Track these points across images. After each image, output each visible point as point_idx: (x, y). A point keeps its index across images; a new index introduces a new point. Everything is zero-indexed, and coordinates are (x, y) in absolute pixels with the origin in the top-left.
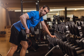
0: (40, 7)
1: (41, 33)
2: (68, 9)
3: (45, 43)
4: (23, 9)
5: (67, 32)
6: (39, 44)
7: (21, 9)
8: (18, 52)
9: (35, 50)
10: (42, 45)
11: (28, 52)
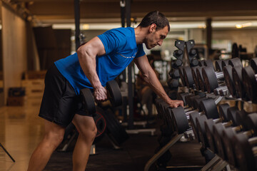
0: (133, 14)
1: (136, 93)
2: (215, 25)
3: (144, 126)
4: (81, 20)
5: (218, 90)
6: (129, 128)
7: (73, 20)
8: (64, 149)
9: (117, 145)
10: (136, 132)
11: (96, 151)
